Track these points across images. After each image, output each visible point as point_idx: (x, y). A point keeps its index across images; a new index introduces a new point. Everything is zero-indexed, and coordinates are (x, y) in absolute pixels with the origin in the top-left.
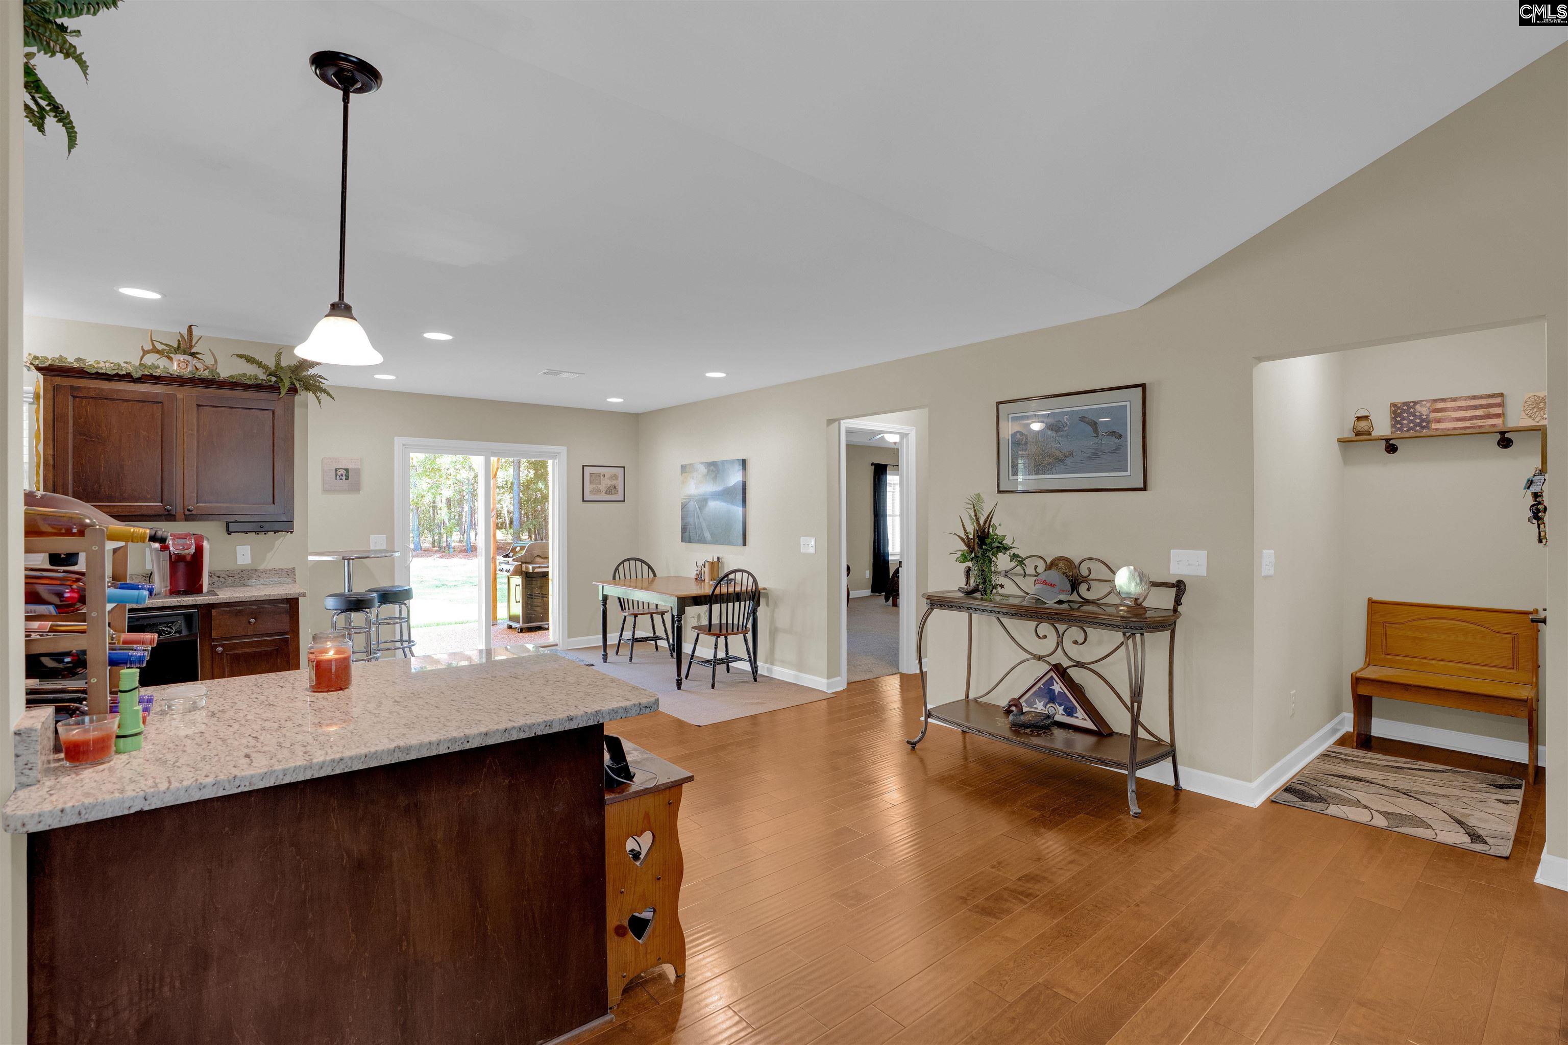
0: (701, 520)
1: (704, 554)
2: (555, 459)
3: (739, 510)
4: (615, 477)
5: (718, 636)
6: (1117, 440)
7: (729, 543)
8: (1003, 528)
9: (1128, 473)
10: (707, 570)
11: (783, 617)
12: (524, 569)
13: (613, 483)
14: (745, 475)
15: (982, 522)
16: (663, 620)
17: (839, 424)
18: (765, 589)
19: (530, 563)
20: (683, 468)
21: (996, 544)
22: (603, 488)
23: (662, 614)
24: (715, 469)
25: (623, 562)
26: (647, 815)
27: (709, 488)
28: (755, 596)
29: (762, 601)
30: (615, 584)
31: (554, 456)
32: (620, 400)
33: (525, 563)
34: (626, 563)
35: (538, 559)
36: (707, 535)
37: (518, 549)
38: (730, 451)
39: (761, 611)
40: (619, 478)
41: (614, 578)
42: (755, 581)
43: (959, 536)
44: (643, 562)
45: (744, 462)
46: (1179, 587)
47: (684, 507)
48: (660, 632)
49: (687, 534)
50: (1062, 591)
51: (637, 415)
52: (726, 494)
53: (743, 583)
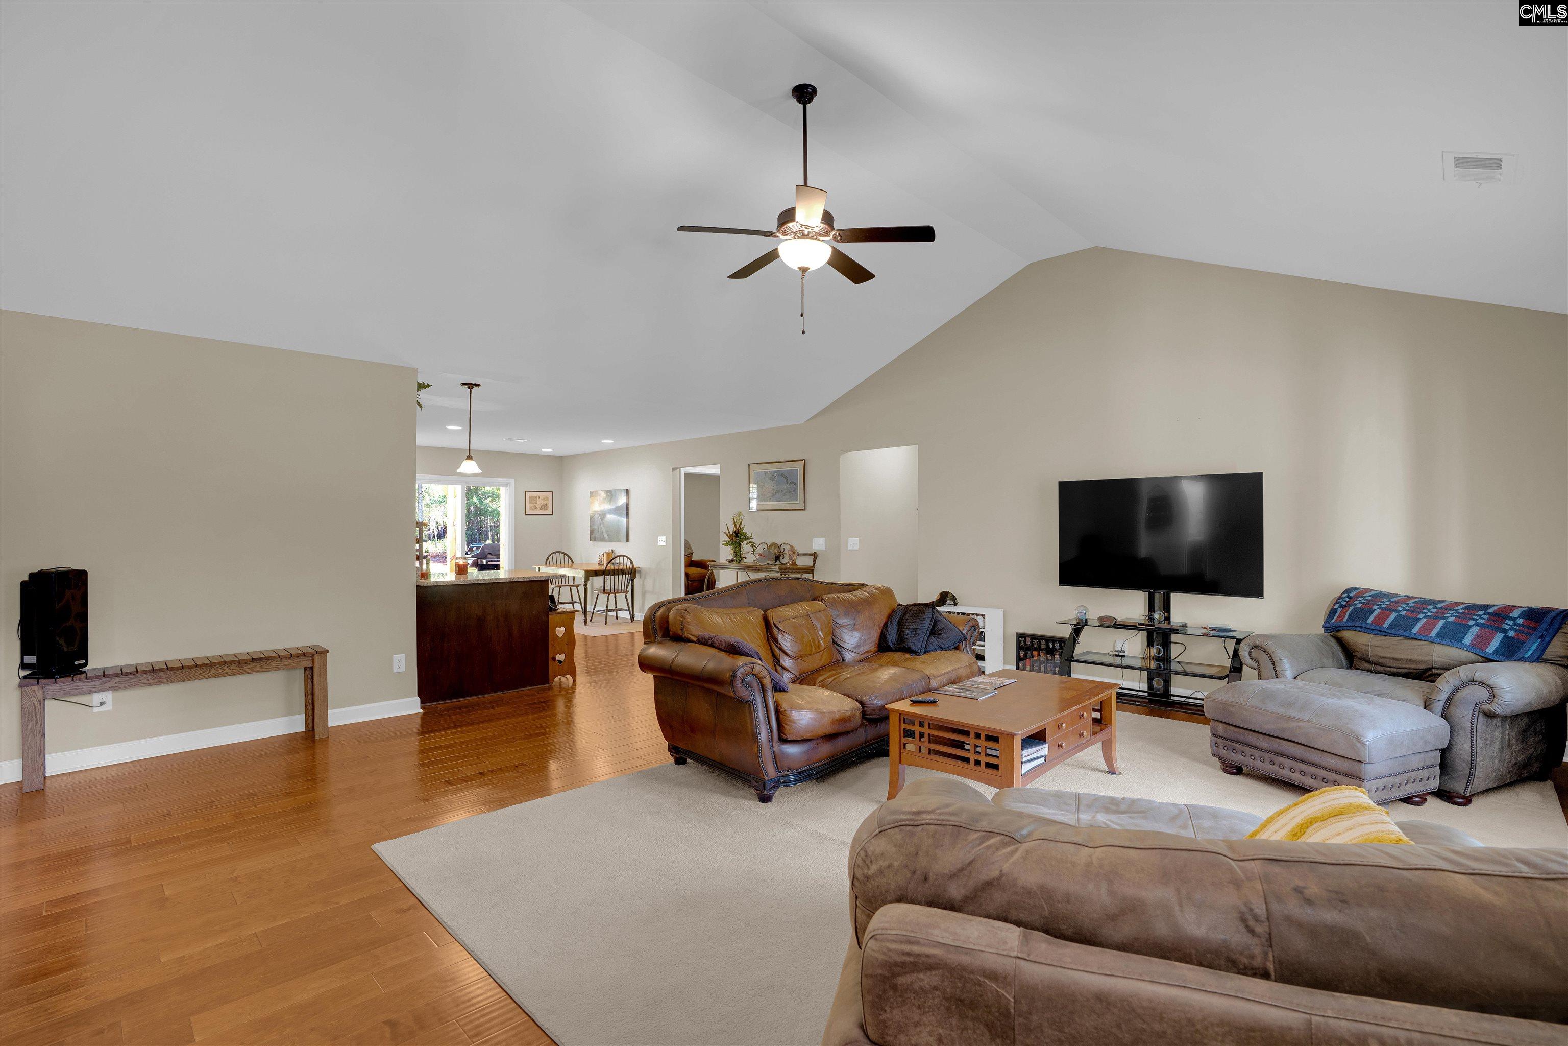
0: (602, 527)
1: (603, 548)
2: (507, 487)
3: (624, 520)
4: (546, 498)
5: (609, 594)
6: (794, 486)
7: (619, 541)
8: (747, 530)
9: (798, 502)
10: (605, 558)
11: (649, 583)
12: (479, 563)
13: (546, 502)
14: (628, 498)
15: (738, 526)
16: (578, 590)
17: (680, 470)
18: (639, 568)
19: (484, 558)
20: (591, 493)
21: (743, 537)
22: (538, 506)
23: (577, 586)
24: (611, 495)
25: (552, 554)
26: (563, 621)
27: (607, 506)
28: (632, 573)
29: (637, 575)
30: (546, 566)
31: (506, 485)
32: (551, 450)
33: (480, 559)
34: (554, 555)
35: (489, 556)
36: (606, 536)
37: (474, 549)
38: (619, 484)
39: (636, 581)
40: (549, 500)
41: (546, 564)
42: (632, 562)
43: (725, 533)
44: (565, 554)
45: (627, 491)
46: (815, 556)
47: (592, 518)
48: (576, 599)
49: (594, 535)
50: (769, 559)
51: (562, 457)
52: (616, 511)
53: (625, 563)
